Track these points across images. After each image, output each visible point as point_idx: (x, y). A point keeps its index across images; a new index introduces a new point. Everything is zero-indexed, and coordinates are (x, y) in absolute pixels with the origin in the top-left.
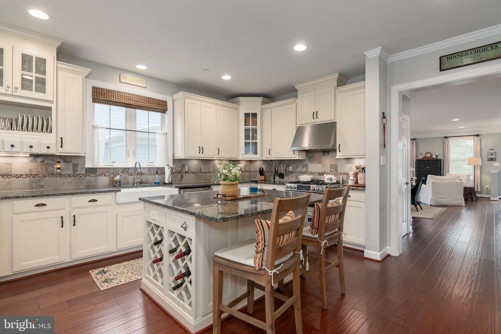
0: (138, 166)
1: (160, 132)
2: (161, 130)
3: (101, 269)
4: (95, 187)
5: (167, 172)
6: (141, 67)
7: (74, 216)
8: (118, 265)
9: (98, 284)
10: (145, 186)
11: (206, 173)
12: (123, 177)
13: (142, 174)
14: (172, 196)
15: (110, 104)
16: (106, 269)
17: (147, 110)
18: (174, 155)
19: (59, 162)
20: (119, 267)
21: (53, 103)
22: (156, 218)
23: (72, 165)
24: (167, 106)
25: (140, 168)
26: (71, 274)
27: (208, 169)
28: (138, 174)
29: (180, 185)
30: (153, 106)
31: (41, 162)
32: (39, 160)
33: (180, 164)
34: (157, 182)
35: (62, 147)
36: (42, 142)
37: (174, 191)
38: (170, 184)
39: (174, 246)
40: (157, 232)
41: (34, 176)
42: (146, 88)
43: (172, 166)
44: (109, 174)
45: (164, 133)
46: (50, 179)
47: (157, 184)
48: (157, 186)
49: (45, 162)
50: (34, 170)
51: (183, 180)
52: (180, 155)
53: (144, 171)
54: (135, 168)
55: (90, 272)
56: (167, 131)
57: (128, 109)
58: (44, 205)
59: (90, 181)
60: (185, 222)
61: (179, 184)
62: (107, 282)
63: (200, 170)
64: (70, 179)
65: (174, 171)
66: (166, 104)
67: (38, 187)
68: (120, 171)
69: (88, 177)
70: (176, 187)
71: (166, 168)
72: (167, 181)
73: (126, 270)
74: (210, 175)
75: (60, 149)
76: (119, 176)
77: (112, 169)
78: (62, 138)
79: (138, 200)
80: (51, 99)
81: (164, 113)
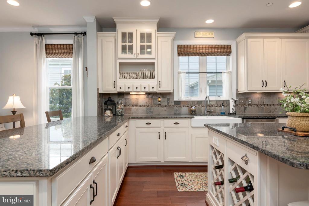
0: (207, 99)
1: (225, 71)
2: (226, 70)
3: (181, 173)
4: (179, 114)
5: (232, 104)
6: (210, 21)
7: (166, 133)
8: (192, 173)
9: (177, 185)
10: (214, 115)
11: (270, 105)
12: (197, 108)
13: (211, 106)
14: (236, 125)
15: (188, 56)
16: (184, 174)
17: (214, 55)
18: (237, 90)
19: (160, 97)
20: (192, 175)
21: (155, 60)
22: (218, 144)
23: (166, 99)
24: (231, 49)
25: (209, 101)
26: (164, 171)
27: (272, 102)
28: (208, 105)
29: (243, 116)
30: (219, 51)
31: (151, 97)
32: (150, 96)
33: (243, 98)
34: (223, 112)
35: (160, 87)
36: (150, 85)
37: (238, 121)
38: (234, 115)
39: (234, 176)
40: (219, 157)
41: (148, 106)
42: (214, 38)
43: (236, 99)
44: (188, 105)
45: (228, 72)
46: (155, 108)
47: (223, 114)
48: (223, 115)
49: (153, 97)
50: (148, 102)
51: (246, 111)
52: (243, 89)
53: (212, 103)
54: (206, 101)
55: (174, 173)
56: (231, 70)
57: (201, 57)
58: (150, 124)
59: (177, 110)
60: (246, 155)
61: (242, 114)
62: (183, 186)
63: (264, 103)
64: (165, 108)
65: (237, 103)
66: (231, 47)
67: (150, 113)
68: (195, 103)
69: (175, 107)
70: (239, 117)
71: (231, 101)
72: (231, 112)
73: (197, 179)
74: (275, 107)
75: (160, 89)
76: (194, 107)
77: (190, 102)
78: (160, 81)
79: (203, 126)
80: (154, 57)
81: (229, 55)
